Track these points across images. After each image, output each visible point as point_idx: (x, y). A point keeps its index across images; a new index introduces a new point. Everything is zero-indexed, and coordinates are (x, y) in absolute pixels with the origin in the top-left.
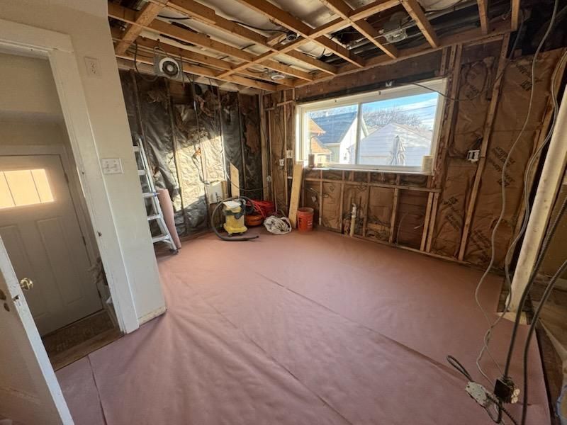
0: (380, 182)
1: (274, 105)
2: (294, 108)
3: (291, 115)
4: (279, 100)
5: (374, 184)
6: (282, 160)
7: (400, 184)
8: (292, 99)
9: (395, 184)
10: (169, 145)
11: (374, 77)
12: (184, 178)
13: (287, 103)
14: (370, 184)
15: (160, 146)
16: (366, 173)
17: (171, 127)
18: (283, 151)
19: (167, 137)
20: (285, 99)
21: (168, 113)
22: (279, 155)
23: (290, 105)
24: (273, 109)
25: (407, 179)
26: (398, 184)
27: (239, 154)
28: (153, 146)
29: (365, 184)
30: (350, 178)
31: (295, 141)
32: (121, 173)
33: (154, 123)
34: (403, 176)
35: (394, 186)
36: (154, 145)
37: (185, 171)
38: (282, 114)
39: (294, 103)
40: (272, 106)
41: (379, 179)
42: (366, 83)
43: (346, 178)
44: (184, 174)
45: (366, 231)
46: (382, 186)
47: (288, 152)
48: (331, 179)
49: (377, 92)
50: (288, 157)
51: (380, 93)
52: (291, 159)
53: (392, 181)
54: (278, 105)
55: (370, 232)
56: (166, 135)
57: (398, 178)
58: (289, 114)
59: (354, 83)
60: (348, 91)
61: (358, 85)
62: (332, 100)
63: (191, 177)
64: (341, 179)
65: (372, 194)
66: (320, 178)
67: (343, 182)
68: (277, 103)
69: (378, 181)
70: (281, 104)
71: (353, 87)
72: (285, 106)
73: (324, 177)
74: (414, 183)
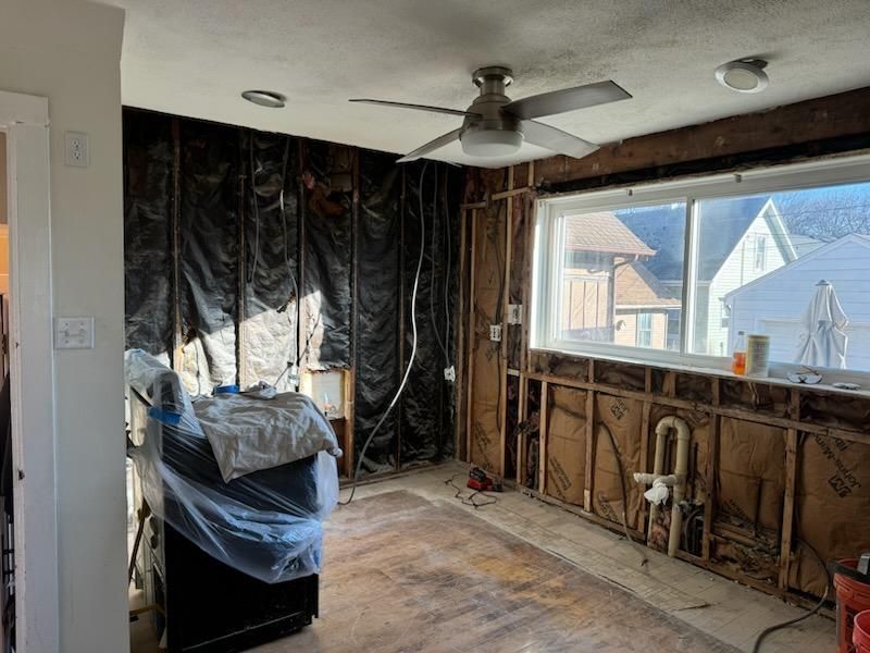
0: (749, 406)
1: (486, 197)
2: (531, 205)
3: (522, 222)
4: (499, 187)
5: (730, 412)
6: (498, 327)
7: (802, 418)
8: (527, 185)
9: (787, 416)
10: (228, 281)
11: (721, 141)
12: (253, 358)
13: (515, 193)
14: (720, 411)
15: (208, 283)
16: (706, 380)
17: (238, 242)
18: (500, 305)
19: (227, 265)
20: (511, 184)
21: (237, 214)
22: (492, 313)
23: (522, 198)
24: (483, 204)
25: (822, 406)
26: (796, 416)
27: (391, 307)
28: (192, 283)
29: (707, 408)
30: (666, 389)
31: (529, 285)
32: (89, 348)
33: (203, 232)
34: (809, 397)
35: (785, 422)
36: (196, 281)
37: (256, 341)
38: (502, 218)
39: (531, 195)
40: (481, 200)
41: (744, 398)
42: (702, 154)
43: (656, 387)
44: (253, 347)
45: (713, 547)
46: (752, 417)
47: (510, 308)
48: (616, 385)
49: (730, 176)
50: (511, 320)
51: (739, 179)
52: (518, 326)
53: (781, 408)
54: (495, 197)
55: (721, 551)
56: (224, 258)
57: (796, 400)
58: (519, 219)
59: (674, 153)
60: (661, 171)
61: (684, 158)
62: (622, 191)
63: (268, 355)
64: (642, 389)
65: (724, 439)
66: (587, 380)
67: (647, 398)
68: (494, 192)
69: (742, 403)
70: (503, 195)
71: (671, 162)
72: (510, 200)
73: (599, 379)
74: (840, 419)
